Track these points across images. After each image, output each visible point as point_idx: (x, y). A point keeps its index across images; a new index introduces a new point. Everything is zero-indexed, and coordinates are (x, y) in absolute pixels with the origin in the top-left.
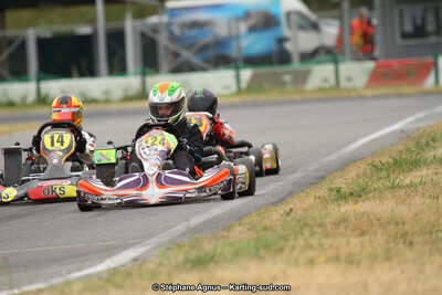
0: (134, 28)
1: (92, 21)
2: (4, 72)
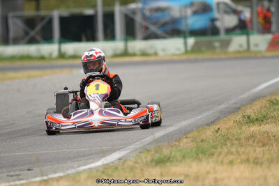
0: (121, 12)
1: (94, 6)
2: (39, 38)
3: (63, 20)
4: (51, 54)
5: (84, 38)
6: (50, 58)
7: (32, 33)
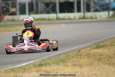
2: (50, 11)
3: (61, 4)
4: (53, 18)
6: (53, 20)
7: (48, 9)
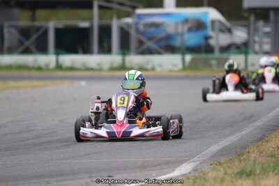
4: (47, 65)
5: (80, 50)
7: (27, 43)
